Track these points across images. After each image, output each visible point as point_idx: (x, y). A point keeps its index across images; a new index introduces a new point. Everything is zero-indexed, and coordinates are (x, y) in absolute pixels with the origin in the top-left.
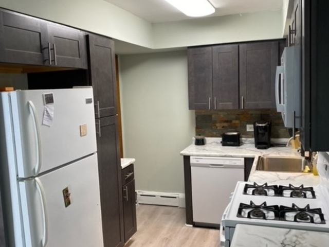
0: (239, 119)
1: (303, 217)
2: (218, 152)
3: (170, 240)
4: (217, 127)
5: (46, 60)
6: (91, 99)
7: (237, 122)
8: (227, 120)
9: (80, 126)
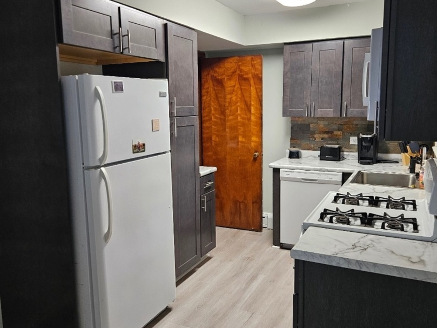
0: (341, 130)
1: (394, 226)
2: (312, 166)
3: (252, 260)
4: (315, 139)
5: (116, 47)
6: (166, 93)
7: (339, 133)
8: (327, 130)
9: (152, 121)
